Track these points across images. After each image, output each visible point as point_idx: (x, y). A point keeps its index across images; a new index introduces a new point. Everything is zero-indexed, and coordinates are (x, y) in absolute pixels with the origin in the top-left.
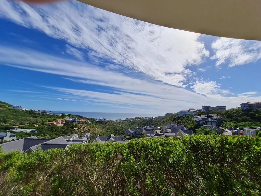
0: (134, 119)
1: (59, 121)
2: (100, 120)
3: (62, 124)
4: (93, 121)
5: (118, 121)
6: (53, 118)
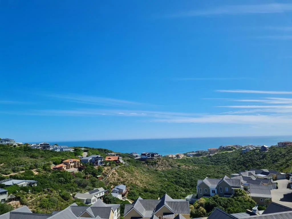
0: (217, 150)
1: (70, 163)
2: (144, 157)
3: (76, 167)
4: (130, 159)
5: (182, 156)
6: (60, 157)
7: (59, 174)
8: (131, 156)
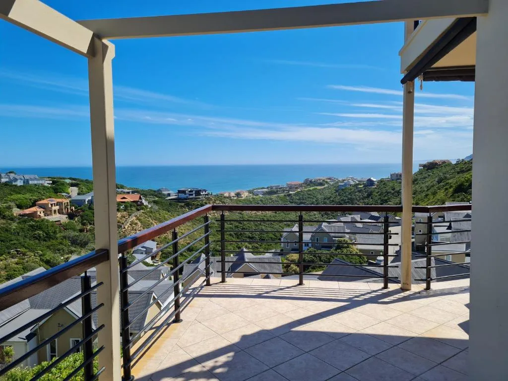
0: (301, 186)
1: (52, 205)
2: (182, 196)
3: (63, 213)
4: (157, 199)
5: (245, 195)
6: (28, 196)
7: (33, 225)
8: (158, 193)
